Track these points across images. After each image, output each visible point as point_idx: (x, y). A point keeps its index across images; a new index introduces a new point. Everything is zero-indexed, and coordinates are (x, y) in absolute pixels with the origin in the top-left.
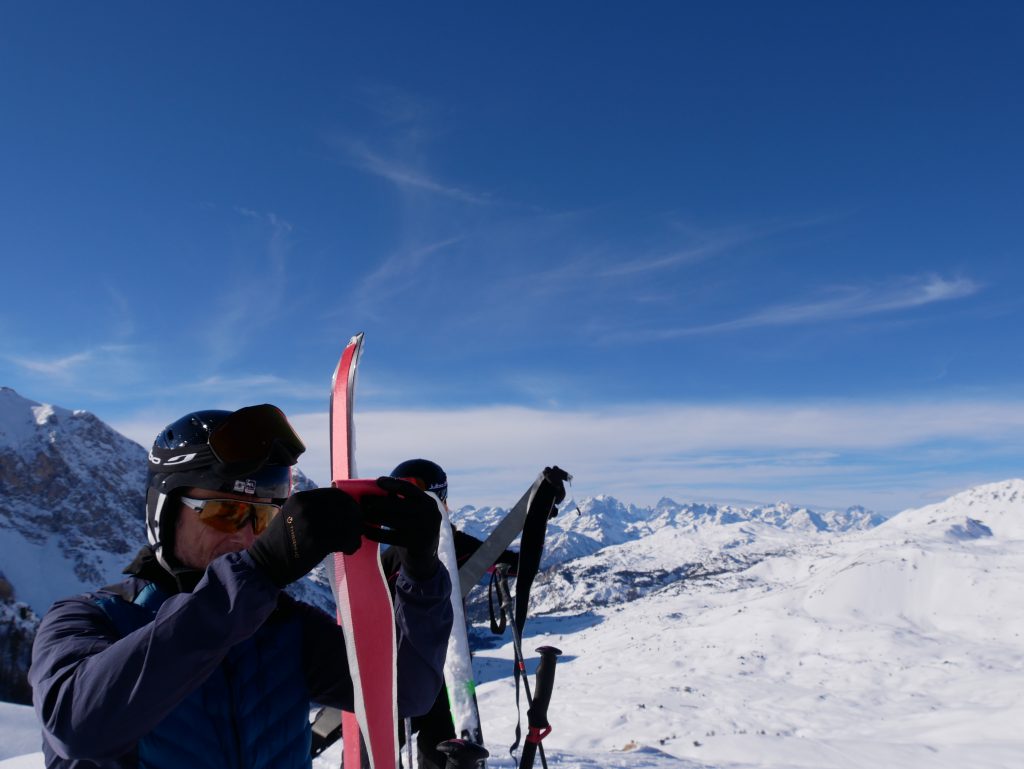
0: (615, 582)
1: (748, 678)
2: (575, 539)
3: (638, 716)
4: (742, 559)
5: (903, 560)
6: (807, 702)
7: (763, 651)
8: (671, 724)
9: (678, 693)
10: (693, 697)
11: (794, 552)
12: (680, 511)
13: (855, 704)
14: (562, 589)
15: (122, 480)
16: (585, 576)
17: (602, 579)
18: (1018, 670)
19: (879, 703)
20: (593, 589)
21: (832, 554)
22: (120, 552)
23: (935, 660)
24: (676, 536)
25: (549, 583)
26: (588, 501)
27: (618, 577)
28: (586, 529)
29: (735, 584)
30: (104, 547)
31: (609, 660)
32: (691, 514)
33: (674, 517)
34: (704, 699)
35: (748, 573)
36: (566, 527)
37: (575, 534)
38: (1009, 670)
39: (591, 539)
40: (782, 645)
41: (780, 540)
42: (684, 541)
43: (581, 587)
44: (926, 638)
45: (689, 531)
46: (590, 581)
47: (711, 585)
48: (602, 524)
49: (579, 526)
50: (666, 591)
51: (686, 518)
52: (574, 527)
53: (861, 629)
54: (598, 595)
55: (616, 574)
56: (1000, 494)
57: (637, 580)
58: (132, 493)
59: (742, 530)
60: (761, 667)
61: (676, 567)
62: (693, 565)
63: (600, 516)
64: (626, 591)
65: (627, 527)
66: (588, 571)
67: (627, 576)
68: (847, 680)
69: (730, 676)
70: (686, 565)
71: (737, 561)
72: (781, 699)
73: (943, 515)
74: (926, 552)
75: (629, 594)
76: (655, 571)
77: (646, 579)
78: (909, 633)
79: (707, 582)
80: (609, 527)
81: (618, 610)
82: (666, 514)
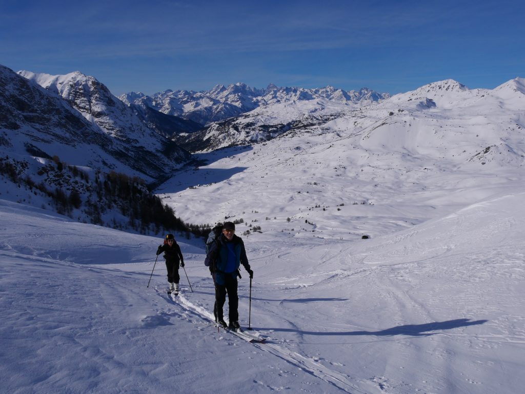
0: (260, 131)
1: (340, 177)
2: (227, 106)
3: (298, 197)
4: (320, 118)
5: (405, 122)
6: (370, 188)
7: (344, 165)
8: (314, 200)
9: (311, 186)
10: (318, 187)
11: (344, 114)
12: (279, 91)
13: (391, 188)
14: (234, 135)
15: (6, 89)
16: (245, 128)
17: (253, 130)
18: (455, 171)
19: (400, 187)
20: (249, 134)
21: (365, 117)
22: (15, 129)
23: (420, 168)
24: (285, 106)
25: (227, 132)
26: (232, 86)
27: (261, 128)
28: (233, 101)
29: (320, 131)
30: (6, 127)
31: (270, 170)
32: (285, 92)
33: (276, 94)
34: (323, 187)
35: (325, 126)
36: (222, 100)
37: (227, 104)
38: (452, 172)
39: (235, 106)
40: (352, 162)
41: (336, 108)
42: (289, 109)
43: (243, 134)
44: (416, 158)
45: (292, 104)
46: (248, 130)
47: (308, 132)
48: (241, 98)
49: (229, 100)
50: (287, 135)
51: (282, 95)
52: (226, 100)
53: (387, 154)
54: (252, 138)
55: (260, 127)
56: (442, 87)
57: (270, 129)
58: (13, 96)
59: (318, 103)
60: (344, 172)
61: (288, 122)
62: (296, 121)
63: (239, 94)
64: (265, 135)
65: (253, 100)
66: (245, 125)
67: (265, 127)
68: (384, 178)
69: (332, 177)
70: (293, 121)
71: (317, 119)
72: (358, 187)
73: (415, 97)
74: (415, 118)
75: (267, 136)
76: (278, 125)
77: (275, 129)
78: (407, 155)
79: (306, 130)
80: (244, 100)
81: (264, 145)
82: (272, 92)
